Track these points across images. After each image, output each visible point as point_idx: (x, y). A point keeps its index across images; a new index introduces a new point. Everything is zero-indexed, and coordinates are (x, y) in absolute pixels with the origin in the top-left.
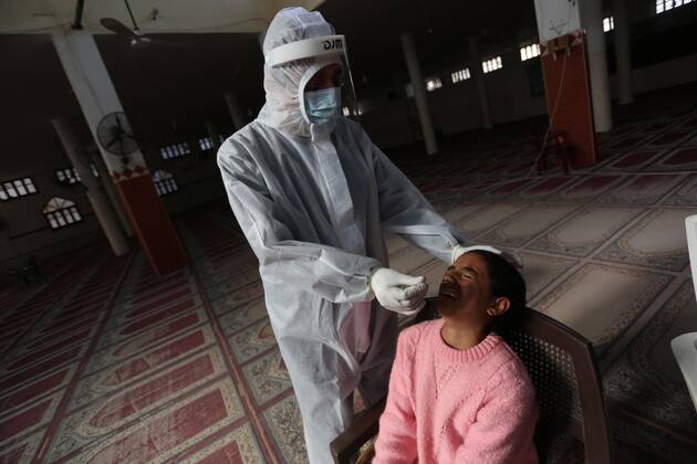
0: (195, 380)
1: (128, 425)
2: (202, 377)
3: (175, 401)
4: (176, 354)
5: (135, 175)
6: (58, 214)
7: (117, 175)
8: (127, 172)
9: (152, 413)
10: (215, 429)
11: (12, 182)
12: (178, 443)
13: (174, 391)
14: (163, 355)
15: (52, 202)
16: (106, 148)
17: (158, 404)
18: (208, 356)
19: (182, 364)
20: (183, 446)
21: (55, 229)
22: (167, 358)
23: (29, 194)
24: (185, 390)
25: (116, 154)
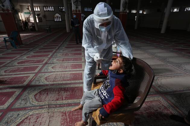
0: (77, 61)
1: (63, 63)
2: (79, 61)
3: (73, 62)
4: (75, 55)
5: (78, 12)
6: (57, 18)
7: (74, 11)
8: (76, 11)
9: (68, 63)
10: (79, 69)
11: (50, 7)
12: (71, 69)
13: (73, 61)
14: (72, 54)
15: (56, 15)
16: (74, 3)
17: (69, 62)
18: (81, 58)
19: (76, 57)
20: (72, 70)
21: (55, 21)
22: (73, 55)
23: (52, 11)
24: (75, 62)
25: (75, 5)
